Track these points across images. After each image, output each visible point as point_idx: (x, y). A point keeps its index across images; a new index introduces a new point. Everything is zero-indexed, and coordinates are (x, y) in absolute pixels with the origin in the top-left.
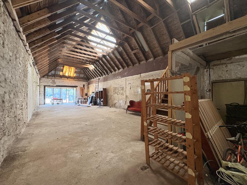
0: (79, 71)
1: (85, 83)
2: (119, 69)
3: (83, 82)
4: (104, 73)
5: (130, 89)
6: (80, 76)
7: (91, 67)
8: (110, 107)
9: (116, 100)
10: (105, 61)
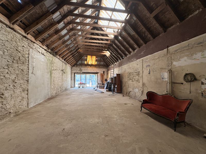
0: (100, 59)
1: (104, 70)
2: (134, 49)
3: (103, 69)
4: (120, 58)
5: (149, 73)
6: (101, 64)
7: (108, 54)
8: (123, 96)
9: (131, 88)
10: (118, 44)
